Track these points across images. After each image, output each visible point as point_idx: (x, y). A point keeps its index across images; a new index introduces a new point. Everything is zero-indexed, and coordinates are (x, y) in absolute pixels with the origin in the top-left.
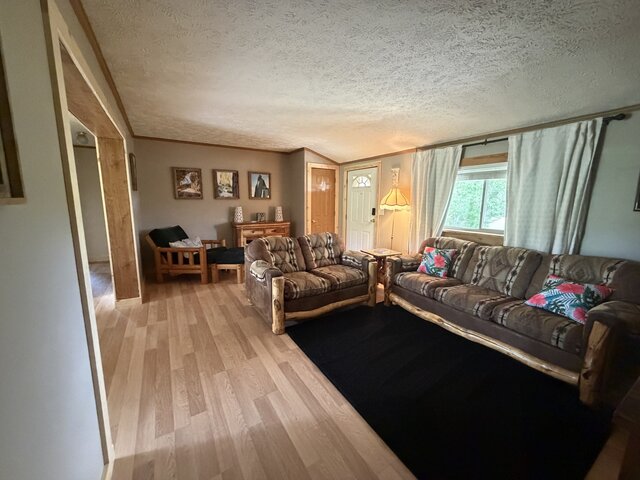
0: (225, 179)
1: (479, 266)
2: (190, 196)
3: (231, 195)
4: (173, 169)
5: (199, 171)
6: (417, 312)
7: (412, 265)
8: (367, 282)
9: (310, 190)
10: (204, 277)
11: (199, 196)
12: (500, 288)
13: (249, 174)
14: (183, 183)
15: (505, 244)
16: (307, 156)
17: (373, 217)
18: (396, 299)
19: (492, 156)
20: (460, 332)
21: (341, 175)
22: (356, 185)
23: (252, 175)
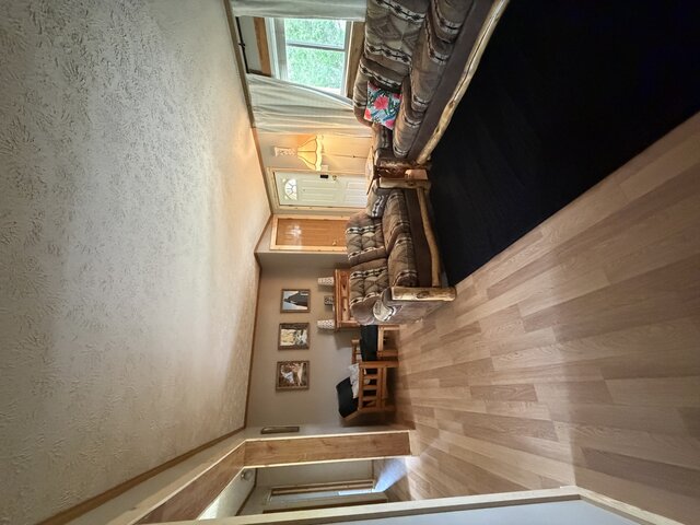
0: (288, 337)
1: (388, 53)
2: (305, 374)
3: (305, 331)
4: (277, 390)
6: (440, 132)
7: (384, 136)
8: (403, 190)
9: (300, 248)
10: (391, 365)
11: (306, 365)
12: (415, 28)
13: (283, 312)
14: (292, 380)
15: (362, 19)
16: (263, 250)
17: (330, 178)
18: (424, 156)
19: (258, 37)
20: (466, 80)
21: (283, 212)
22: (294, 196)
23: (284, 308)
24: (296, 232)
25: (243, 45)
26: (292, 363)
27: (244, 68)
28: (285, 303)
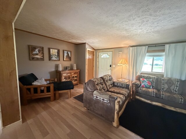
1: (163, 84)
2: (38, 59)
3: (56, 59)
4: (29, 46)
5: (43, 48)
6: (150, 102)
9: (87, 58)
11: (42, 59)
12: (173, 91)
13: (63, 51)
14: (34, 53)
16: (87, 46)
18: (138, 97)
19: (158, 50)
21: (96, 53)
22: (102, 57)
23: (65, 52)
24: (91, 57)
25: (156, 46)
26: (43, 53)
27: (150, 46)
28: (67, 52)
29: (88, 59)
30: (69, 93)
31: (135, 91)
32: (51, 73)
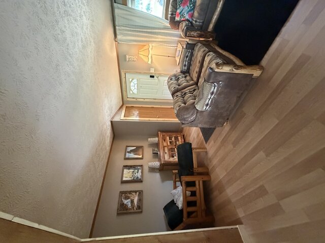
2: (140, 200)
3: (140, 171)
4: (118, 214)
5: (122, 193)
9: (138, 118)
11: (140, 193)
13: (126, 159)
14: (129, 205)
16: (117, 119)
21: (129, 102)
22: (135, 91)
23: (127, 156)
24: (136, 112)
26: (130, 192)
28: (127, 154)
29: (140, 117)
30: (198, 150)
31: (199, 32)
32: (164, 179)
